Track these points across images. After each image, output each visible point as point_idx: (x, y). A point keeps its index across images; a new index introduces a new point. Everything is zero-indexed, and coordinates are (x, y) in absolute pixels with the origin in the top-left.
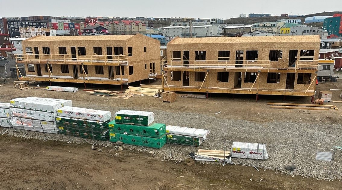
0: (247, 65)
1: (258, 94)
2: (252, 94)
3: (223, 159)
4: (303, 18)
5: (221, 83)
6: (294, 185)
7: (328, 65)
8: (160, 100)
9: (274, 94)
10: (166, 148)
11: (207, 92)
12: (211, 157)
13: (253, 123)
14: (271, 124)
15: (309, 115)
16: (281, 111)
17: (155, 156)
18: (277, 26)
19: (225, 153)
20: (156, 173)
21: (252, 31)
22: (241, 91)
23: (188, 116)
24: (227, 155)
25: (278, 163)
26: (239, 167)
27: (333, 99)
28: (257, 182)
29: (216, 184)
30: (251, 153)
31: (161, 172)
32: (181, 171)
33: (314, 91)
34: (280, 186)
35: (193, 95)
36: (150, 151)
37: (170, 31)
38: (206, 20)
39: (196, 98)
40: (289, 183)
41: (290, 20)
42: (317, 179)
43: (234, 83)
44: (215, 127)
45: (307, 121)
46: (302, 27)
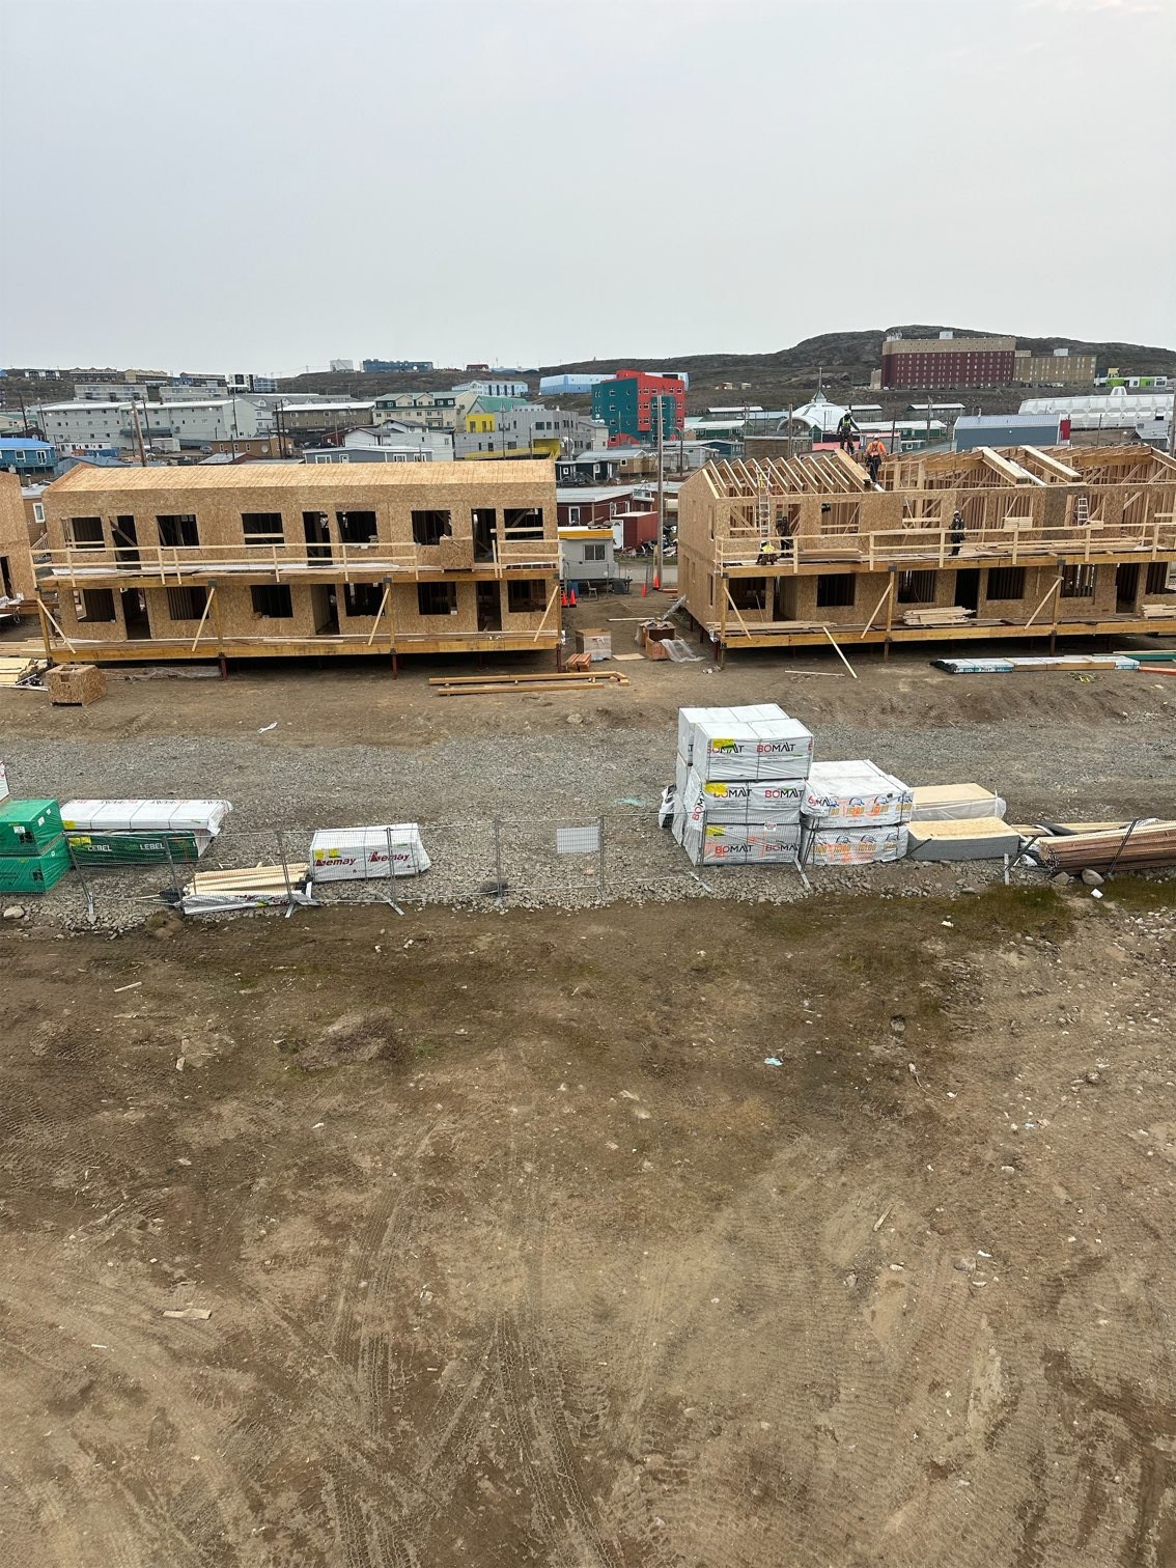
0: (345, 559)
1: (398, 652)
2: (377, 653)
3: (283, 893)
4: (532, 377)
5: (267, 621)
6: (502, 939)
7: (599, 543)
8: (40, 699)
9: (444, 648)
10: (70, 888)
11: (222, 654)
12: (243, 893)
13: (387, 753)
14: (443, 750)
15: (548, 708)
16: (469, 702)
17: (30, 924)
18: (454, 405)
19: (286, 874)
20: (36, 991)
21: (377, 421)
22: (341, 644)
23: (158, 751)
24: (295, 878)
25: (460, 878)
26: (340, 912)
27: (616, 649)
28: (398, 953)
29: (259, 989)
30: (374, 859)
31: (55, 982)
32: (131, 966)
33: (560, 633)
34: (464, 950)
35: (171, 671)
36: (7, 907)
37: (71, 419)
38: (212, 378)
39: (185, 679)
40: (490, 937)
41: (494, 386)
42: (567, 908)
43: (312, 618)
44: (259, 779)
45: (545, 727)
46: (529, 410)
